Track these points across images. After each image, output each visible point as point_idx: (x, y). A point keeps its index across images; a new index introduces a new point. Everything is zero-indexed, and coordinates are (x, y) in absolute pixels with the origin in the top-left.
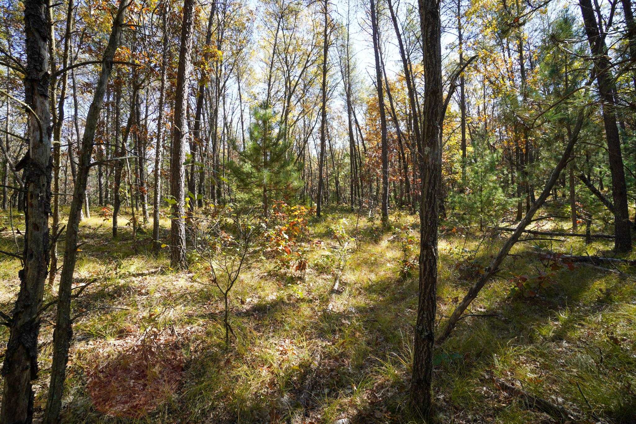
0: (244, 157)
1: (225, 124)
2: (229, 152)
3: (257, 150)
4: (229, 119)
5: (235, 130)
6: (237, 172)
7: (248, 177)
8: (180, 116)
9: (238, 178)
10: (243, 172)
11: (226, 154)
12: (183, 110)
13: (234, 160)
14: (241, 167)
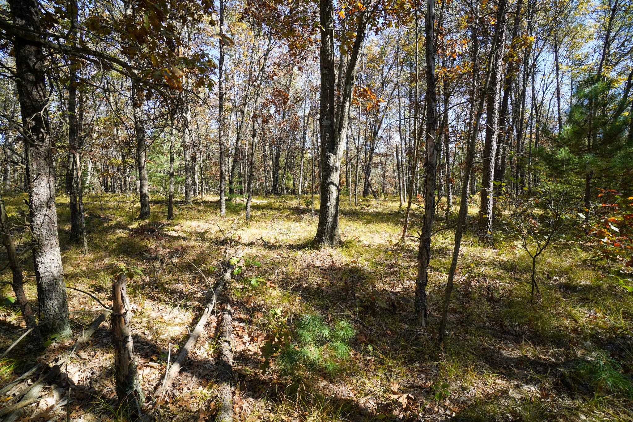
0: (559, 142)
1: (534, 106)
2: (537, 138)
3: (578, 134)
4: (539, 99)
5: (547, 108)
6: (550, 160)
7: (563, 165)
8: (492, 116)
9: (550, 165)
10: (557, 160)
11: (534, 140)
12: (495, 110)
13: (545, 145)
14: (554, 153)
